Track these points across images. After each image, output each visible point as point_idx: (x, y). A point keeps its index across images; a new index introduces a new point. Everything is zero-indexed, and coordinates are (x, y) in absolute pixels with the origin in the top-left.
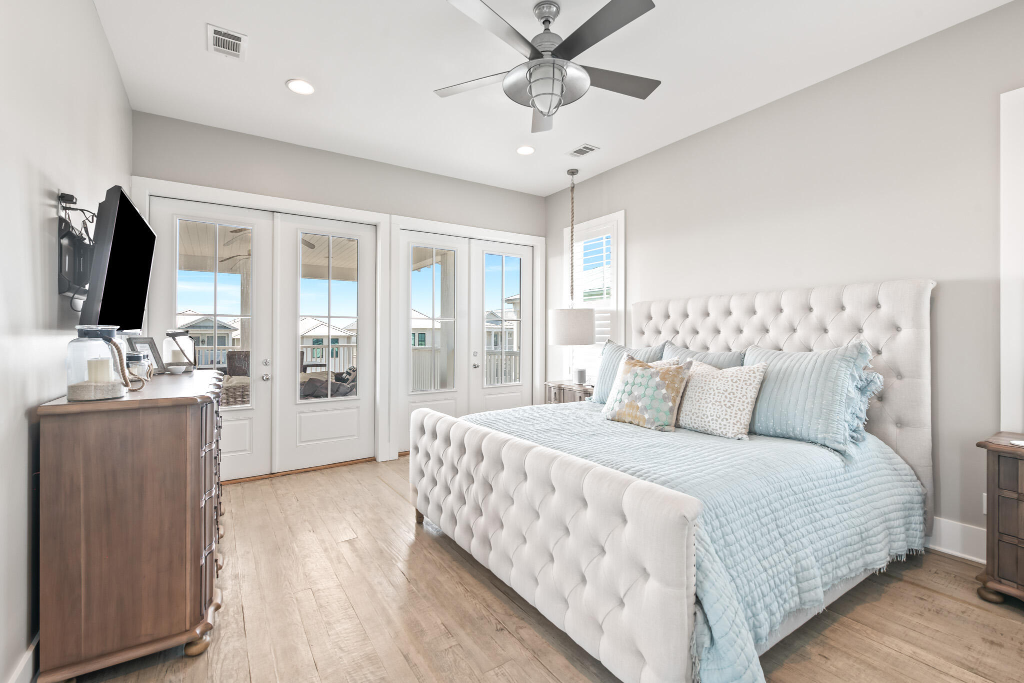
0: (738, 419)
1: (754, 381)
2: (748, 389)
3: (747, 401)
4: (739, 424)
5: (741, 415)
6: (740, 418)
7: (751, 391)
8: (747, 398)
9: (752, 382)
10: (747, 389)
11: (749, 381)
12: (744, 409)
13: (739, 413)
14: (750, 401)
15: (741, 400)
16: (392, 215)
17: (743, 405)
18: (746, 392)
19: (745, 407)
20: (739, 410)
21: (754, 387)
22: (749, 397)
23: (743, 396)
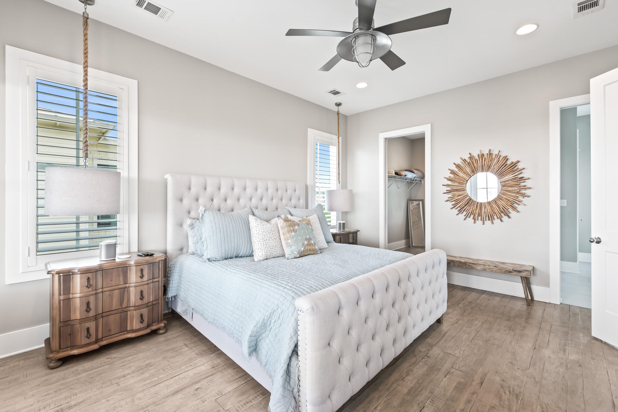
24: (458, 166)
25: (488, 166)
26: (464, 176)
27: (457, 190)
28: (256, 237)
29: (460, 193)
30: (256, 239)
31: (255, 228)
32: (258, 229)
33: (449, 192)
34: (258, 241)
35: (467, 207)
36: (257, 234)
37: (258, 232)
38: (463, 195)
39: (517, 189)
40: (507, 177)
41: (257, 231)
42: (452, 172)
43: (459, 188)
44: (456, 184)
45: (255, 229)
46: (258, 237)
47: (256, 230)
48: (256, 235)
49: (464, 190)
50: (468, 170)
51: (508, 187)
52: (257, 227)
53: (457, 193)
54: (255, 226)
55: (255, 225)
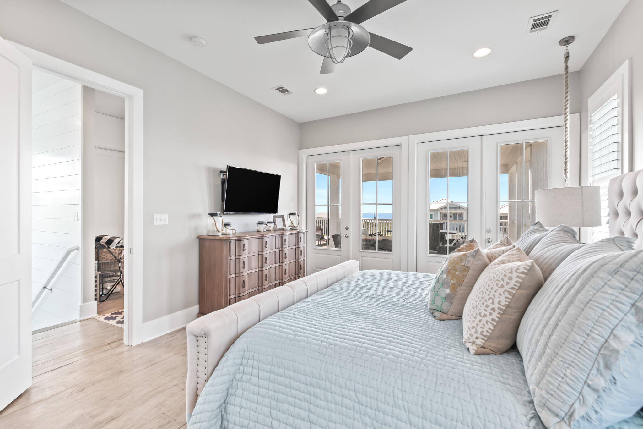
0: (474, 324)
1: (508, 283)
2: (498, 292)
3: (491, 306)
4: (474, 330)
5: (480, 321)
6: (477, 325)
7: (500, 294)
8: (493, 303)
9: (505, 284)
10: (495, 292)
11: (502, 282)
12: (485, 316)
13: (479, 318)
14: (496, 308)
15: (486, 303)
16: (409, 136)
17: (486, 310)
18: (494, 296)
19: (487, 313)
20: (480, 314)
21: (506, 290)
22: (496, 301)
23: (489, 299)
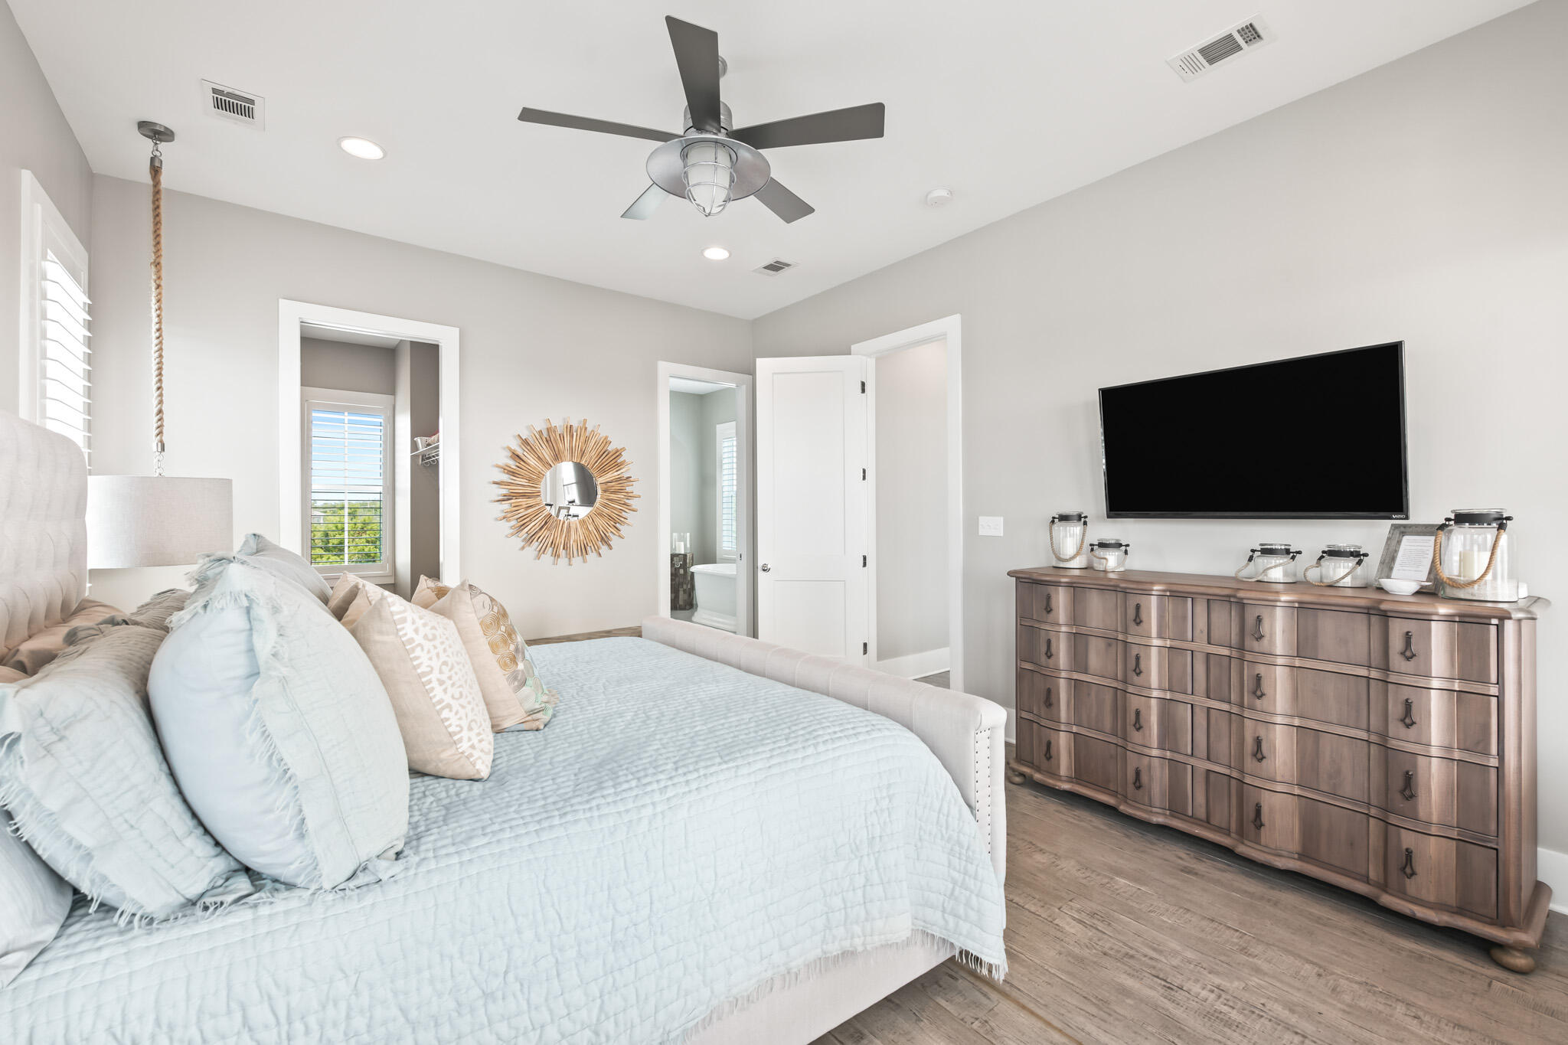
24: (525, 442)
25: (581, 450)
26: (540, 466)
27: (523, 495)
28: (441, 682)
29: (531, 501)
30: (445, 691)
31: (427, 645)
32: (440, 649)
33: (507, 498)
34: (457, 695)
35: (545, 533)
36: (444, 667)
37: (443, 658)
38: (537, 508)
39: (623, 497)
40: (609, 475)
41: (438, 655)
42: (516, 456)
43: (529, 490)
44: (523, 482)
45: (429, 652)
46: (450, 678)
47: (434, 652)
48: (441, 672)
49: (537, 495)
50: (546, 454)
51: (612, 493)
52: (434, 638)
53: (524, 502)
54: (426, 637)
55: (422, 631)
